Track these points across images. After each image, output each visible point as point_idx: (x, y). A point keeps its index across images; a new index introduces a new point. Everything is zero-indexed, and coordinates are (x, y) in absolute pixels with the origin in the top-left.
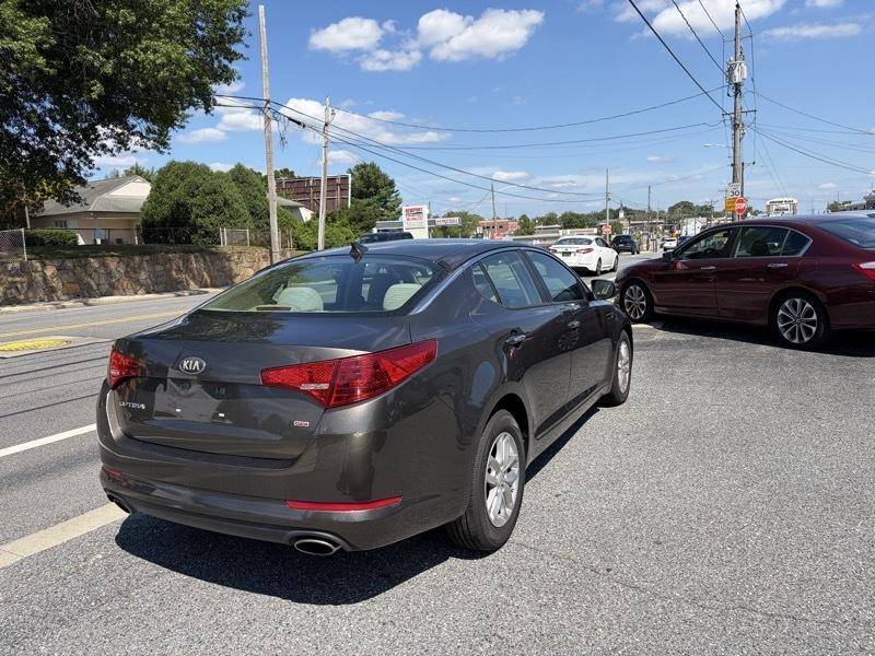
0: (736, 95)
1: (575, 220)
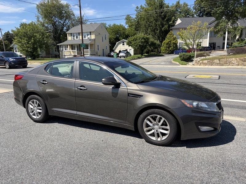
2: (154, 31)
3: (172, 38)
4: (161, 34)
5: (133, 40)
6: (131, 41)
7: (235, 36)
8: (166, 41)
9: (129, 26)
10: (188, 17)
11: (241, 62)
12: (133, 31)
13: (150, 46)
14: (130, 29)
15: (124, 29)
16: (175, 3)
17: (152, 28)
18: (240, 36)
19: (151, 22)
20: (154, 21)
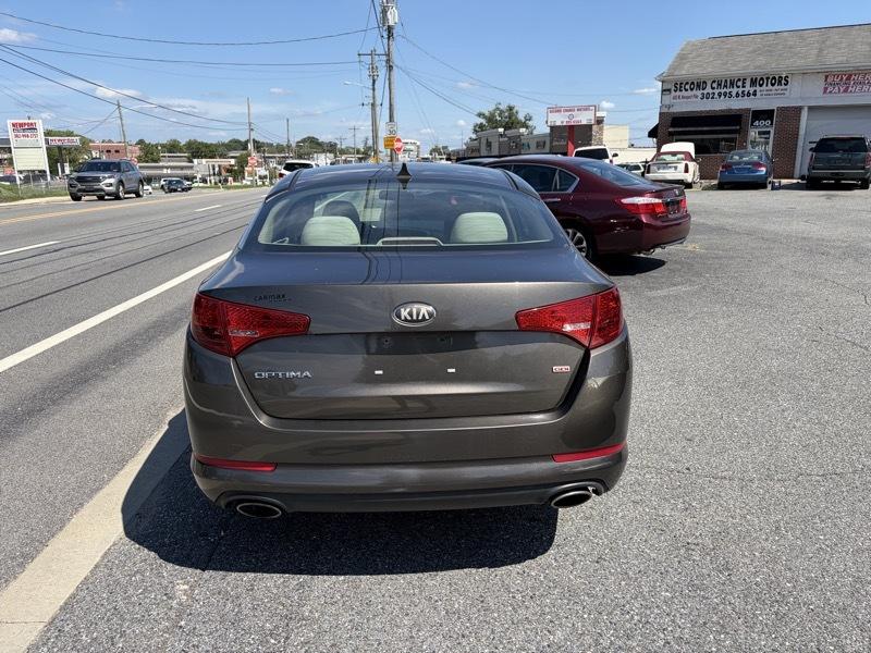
0: (389, 38)
1: (203, 149)
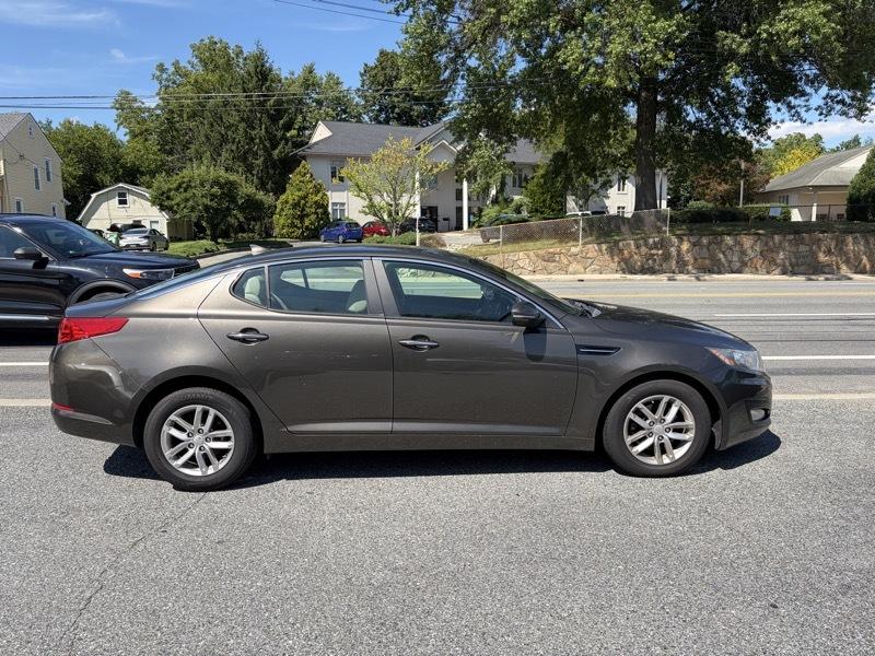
2: (244, 159)
3: (310, 185)
4: (271, 171)
5: (177, 189)
6: (170, 190)
7: (486, 189)
8: (290, 195)
9: (134, 135)
10: (344, 120)
11: (541, 264)
12: (154, 154)
13: (242, 209)
14: (140, 147)
15: (114, 144)
16: (299, 72)
17: (234, 148)
18: (501, 190)
19: (231, 126)
20: (243, 125)
